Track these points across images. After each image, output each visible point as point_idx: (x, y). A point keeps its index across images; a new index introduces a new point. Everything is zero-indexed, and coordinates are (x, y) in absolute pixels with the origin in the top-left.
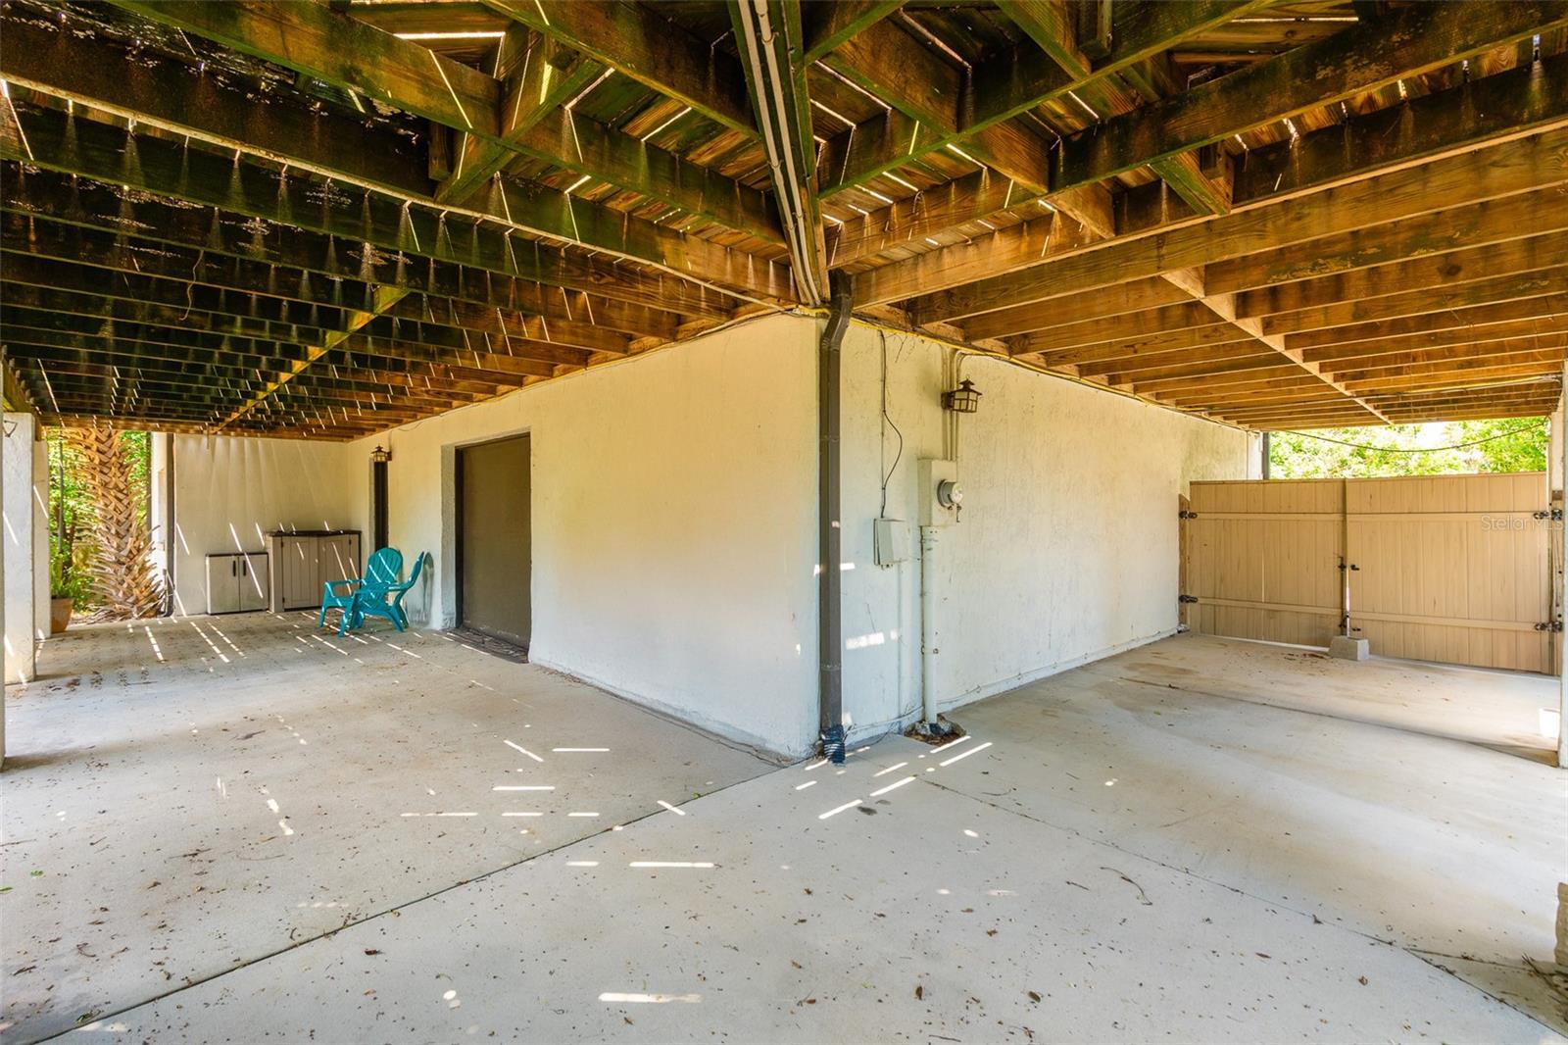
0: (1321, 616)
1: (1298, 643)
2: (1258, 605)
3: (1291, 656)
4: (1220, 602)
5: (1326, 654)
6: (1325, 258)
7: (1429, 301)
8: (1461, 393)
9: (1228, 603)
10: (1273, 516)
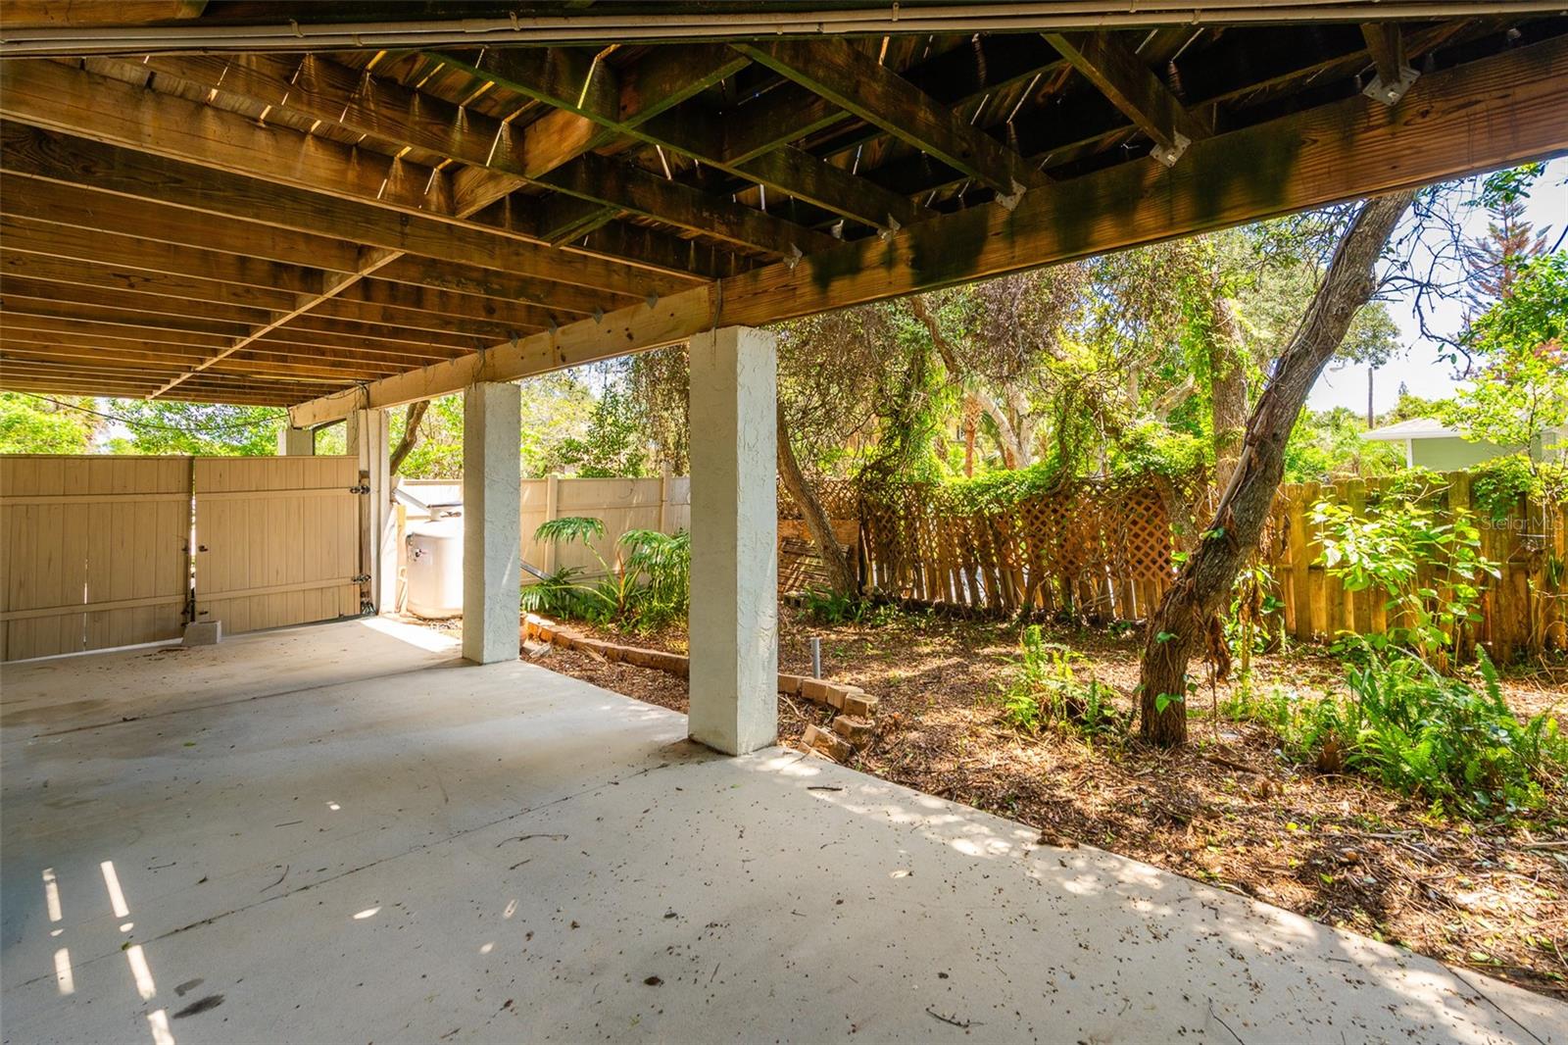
0: (162, 606)
1: (133, 643)
2: (79, 609)
3: (130, 658)
4: (18, 615)
5: (180, 646)
6: (466, 279)
7: (435, 321)
8: (272, 383)
9: (29, 614)
10: (102, 499)
